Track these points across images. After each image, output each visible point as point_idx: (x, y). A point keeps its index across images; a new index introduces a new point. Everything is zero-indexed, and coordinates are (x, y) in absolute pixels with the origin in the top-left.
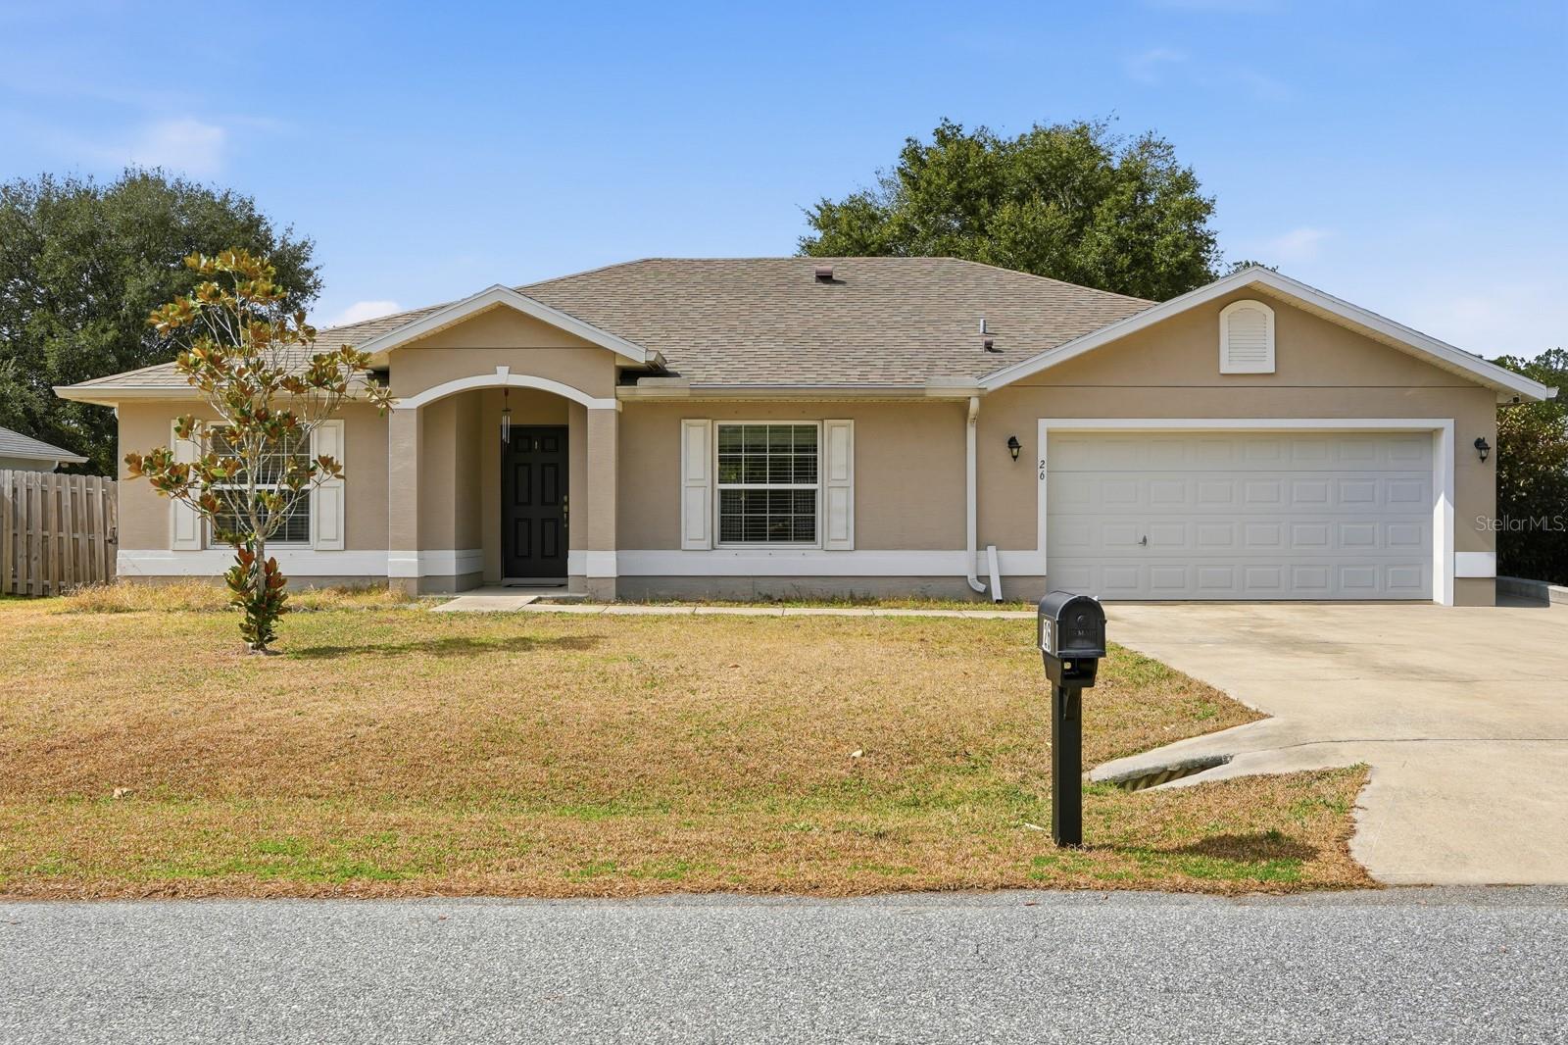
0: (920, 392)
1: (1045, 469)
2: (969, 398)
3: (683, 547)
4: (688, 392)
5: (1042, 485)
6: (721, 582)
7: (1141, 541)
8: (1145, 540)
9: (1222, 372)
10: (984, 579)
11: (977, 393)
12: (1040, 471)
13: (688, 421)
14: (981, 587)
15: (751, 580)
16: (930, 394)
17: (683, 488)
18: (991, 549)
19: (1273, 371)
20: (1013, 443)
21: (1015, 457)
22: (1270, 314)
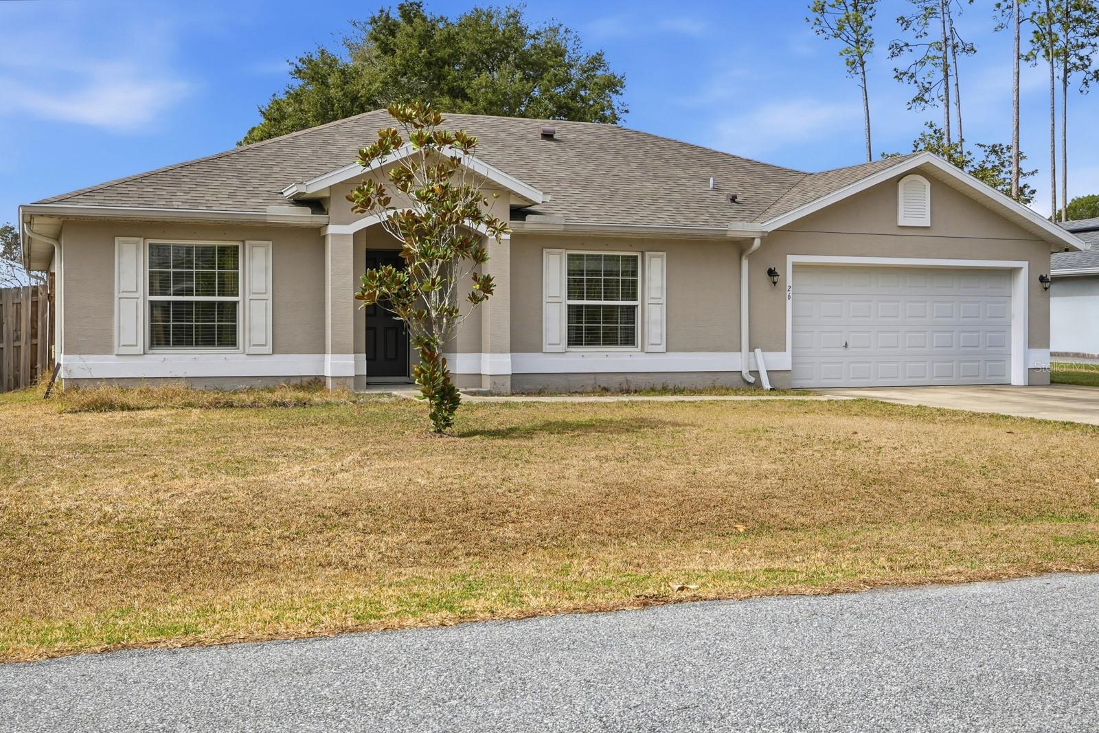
0: (724, 233)
1: (791, 292)
2: (754, 239)
3: (544, 351)
4: (563, 227)
5: (789, 303)
6: (571, 378)
7: (844, 345)
8: (846, 344)
9: (900, 224)
10: (756, 373)
11: (760, 234)
12: (788, 293)
13: (548, 250)
14: (752, 379)
15: (592, 377)
16: (730, 234)
17: (544, 303)
18: (758, 351)
19: (929, 225)
20: (771, 273)
21: (775, 283)
22: (928, 184)
